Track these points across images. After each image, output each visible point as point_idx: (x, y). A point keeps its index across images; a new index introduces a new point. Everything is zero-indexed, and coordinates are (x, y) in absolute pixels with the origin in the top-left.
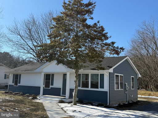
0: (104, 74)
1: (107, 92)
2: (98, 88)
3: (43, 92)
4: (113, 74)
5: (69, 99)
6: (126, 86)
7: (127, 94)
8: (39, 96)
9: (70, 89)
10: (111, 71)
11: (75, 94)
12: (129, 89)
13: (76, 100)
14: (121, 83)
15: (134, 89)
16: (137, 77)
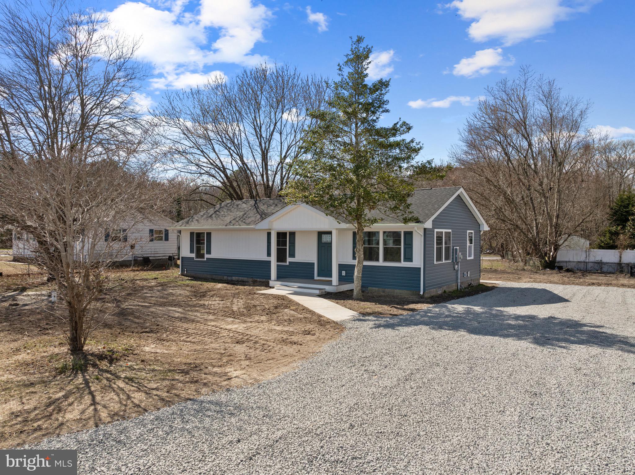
0: (412, 232)
1: (420, 268)
2: (399, 261)
3: (277, 272)
4: (432, 230)
5: (339, 285)
6: (456, 254)
7: (457, 271)
8: (270, 282)
9: (339, 264)
10: (429, 224)
11: (357, 276)
12: (462, 260)
13: (360, 288)
14: (447, 249)
15: (472, 258)
16: (480, 231)
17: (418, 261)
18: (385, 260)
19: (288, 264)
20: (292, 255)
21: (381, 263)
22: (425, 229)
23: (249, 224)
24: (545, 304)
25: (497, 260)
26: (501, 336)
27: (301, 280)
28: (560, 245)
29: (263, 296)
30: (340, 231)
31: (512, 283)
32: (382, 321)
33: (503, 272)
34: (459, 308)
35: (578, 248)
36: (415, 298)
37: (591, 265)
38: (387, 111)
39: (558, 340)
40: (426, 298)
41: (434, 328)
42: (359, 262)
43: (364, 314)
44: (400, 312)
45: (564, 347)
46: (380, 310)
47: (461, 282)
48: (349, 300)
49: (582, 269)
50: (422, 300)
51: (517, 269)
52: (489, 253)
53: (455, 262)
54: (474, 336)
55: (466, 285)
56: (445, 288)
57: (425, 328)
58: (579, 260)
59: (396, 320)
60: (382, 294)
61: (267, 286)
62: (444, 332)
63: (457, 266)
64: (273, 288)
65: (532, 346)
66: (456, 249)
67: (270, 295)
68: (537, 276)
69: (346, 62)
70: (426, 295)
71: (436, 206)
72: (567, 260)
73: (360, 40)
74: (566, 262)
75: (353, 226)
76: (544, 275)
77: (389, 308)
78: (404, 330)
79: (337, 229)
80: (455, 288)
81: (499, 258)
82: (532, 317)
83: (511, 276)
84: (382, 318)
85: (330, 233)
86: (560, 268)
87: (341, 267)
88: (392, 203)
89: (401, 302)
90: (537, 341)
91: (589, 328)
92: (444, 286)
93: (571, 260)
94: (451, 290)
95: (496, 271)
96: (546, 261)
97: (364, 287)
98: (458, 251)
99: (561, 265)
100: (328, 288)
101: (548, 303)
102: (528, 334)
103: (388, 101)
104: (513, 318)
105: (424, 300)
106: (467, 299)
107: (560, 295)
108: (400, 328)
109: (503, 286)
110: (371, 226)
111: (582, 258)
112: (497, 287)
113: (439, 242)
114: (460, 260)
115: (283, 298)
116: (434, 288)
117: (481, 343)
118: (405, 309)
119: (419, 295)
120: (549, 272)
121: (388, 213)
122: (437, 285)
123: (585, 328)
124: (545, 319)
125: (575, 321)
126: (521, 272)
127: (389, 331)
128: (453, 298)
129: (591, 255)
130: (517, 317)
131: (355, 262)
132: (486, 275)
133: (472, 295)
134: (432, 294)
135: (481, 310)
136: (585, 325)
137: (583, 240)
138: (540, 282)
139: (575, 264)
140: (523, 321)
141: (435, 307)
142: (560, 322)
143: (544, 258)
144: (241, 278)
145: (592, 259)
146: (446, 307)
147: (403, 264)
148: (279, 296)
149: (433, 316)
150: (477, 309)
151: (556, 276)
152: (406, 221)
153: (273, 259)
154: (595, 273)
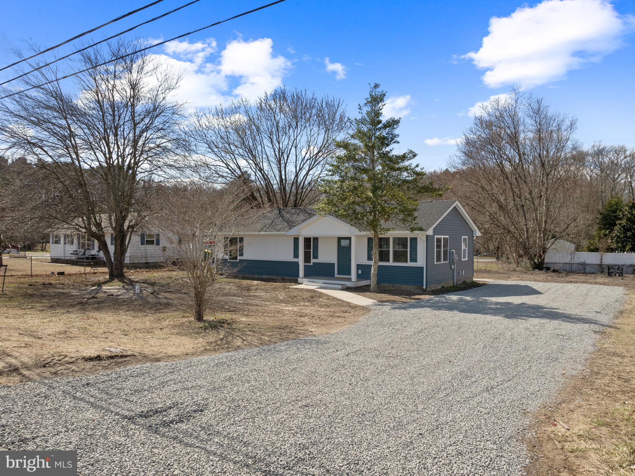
0: (417, 238)
1: (423, 267)
2: (406, 261)
3: (305, 271)
4: (433, 237)
5: (357, 281)
6: (453, 256)
7: (454, 270)
8: (299, 279)
9: (357, 265)
10: (430, 232)
11: (373, 273)
12: (458, 261)
13: (376, 283)
14: (445, 252)
15: (466, 259)
16: (473, 237)
17: (421, 262)
18: (395, 260)
19: (312, 264)
20: (316, 257)
21: (391, 263)
22: (427, 236)
23: (279, 231)
24: (523, 295)
25: (492, 262)
26: (482, 314)
27: (326, 278)
28: (547, 249)
29: (296, 290)
30: (358, 237)
31: (501, 281)
32: (396, 306)
33: (496, 272)
34: (454, 298)
35: (564, 251)
36: (419, 291)
37: (576, 266)
38: (398, 142)
39: (522, 316)
40: (428, 292)
41: (435, 309)
42: (375, 262)
43: (381, 302)
44: (409, 300)
45: (524, 319)
46: (393, 299)
47: (457, 280)
48: (367, 292)
49: (567, 269)
50: (425, 292)
51: (509, 270)
52: (486, 256)
53: (452, 262)
54: (463, 314)
55: (461, 282)
56: (443, 284)
57: (428, 309)
58: (565, 262)
59: (406, 305)
60: (392, 288)
61: (296, 282)
62: (442, 311)
63: (453, 266)
64: (302, 284)
65: (503, 318)
66: (453, 252)
67: (302, 289)
68: (525, 276)
69: (366, 104)
70: (428, 290)
71: (436, 217)
72: (555, 262)
73: (376, 86)
74: (553, 263)
75: (371, 234)
76: (532, 275)
77: (400, 298)
78: (413, 311)
79: (355, 236)
80: (451, 284)
81: (494, 260)
82: (509, 303)
83: (502, 275)
84: (396, 304)
85: (349, 239)
86: (548, 269)
87: (359, 267)
88: (401, 216)
89: (409, 294)
90: (507, 316)
91: (547, 310)
92: (443, 282)
93: (558, 261)
94: (448, 285)
95: (489, 272)
96: (535, 262)
97: (378, 283)
98: (454, 253)
99: (549, 266)
100: (348, 284)
101: (525, 295)
102: (502, 313)
103: (398, 135)
104: (494, 304)
105: (426, 292)
106: (461, 292)
107: (537, 290)
108: (410, 309)
109: (493, 283)
110: (386, 234)
111: (568, 260)
112: (487, 284)
113: (439, 246)
114: (456, 261)
115: (313, 291)
116: (435, 284)
117: (468, 317)
118: (412, 299)
119: (423, 289)
120: (537, 272)
121: (398, 224)
122: (437, 281)
123: (545, 310)
124: (518, 304)
125: (540, 306)
126: (512, 272)
127: (402, 311)
128: (450, 292)
129: (575, 258)
130: (497, 303)
131: (372, 263)
132: (480, 275)
133: (466, 289)
134: (433, 289)
135: (471, 299)
136: (546, 308)
137: (568, 244)
138: (526, 280)
139: (561, 265)
140: (501, 305)
141: (436, 297)
142: (528, 306)
143: (533, 260)
144: (270, 276)
145: (576, 261)
146: (444, 297)
147: (409, 264)
148: (309, 289)
149: (434, 303)
150: (468, 298)
151: (542, 275)
152: (412, 230)
153: (301, 260)
154: (578, 273)
